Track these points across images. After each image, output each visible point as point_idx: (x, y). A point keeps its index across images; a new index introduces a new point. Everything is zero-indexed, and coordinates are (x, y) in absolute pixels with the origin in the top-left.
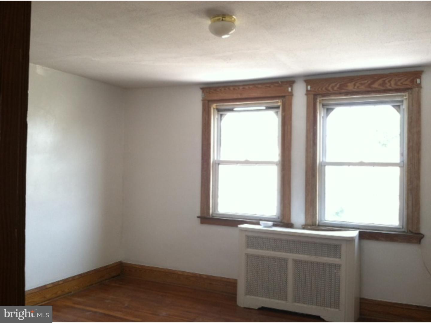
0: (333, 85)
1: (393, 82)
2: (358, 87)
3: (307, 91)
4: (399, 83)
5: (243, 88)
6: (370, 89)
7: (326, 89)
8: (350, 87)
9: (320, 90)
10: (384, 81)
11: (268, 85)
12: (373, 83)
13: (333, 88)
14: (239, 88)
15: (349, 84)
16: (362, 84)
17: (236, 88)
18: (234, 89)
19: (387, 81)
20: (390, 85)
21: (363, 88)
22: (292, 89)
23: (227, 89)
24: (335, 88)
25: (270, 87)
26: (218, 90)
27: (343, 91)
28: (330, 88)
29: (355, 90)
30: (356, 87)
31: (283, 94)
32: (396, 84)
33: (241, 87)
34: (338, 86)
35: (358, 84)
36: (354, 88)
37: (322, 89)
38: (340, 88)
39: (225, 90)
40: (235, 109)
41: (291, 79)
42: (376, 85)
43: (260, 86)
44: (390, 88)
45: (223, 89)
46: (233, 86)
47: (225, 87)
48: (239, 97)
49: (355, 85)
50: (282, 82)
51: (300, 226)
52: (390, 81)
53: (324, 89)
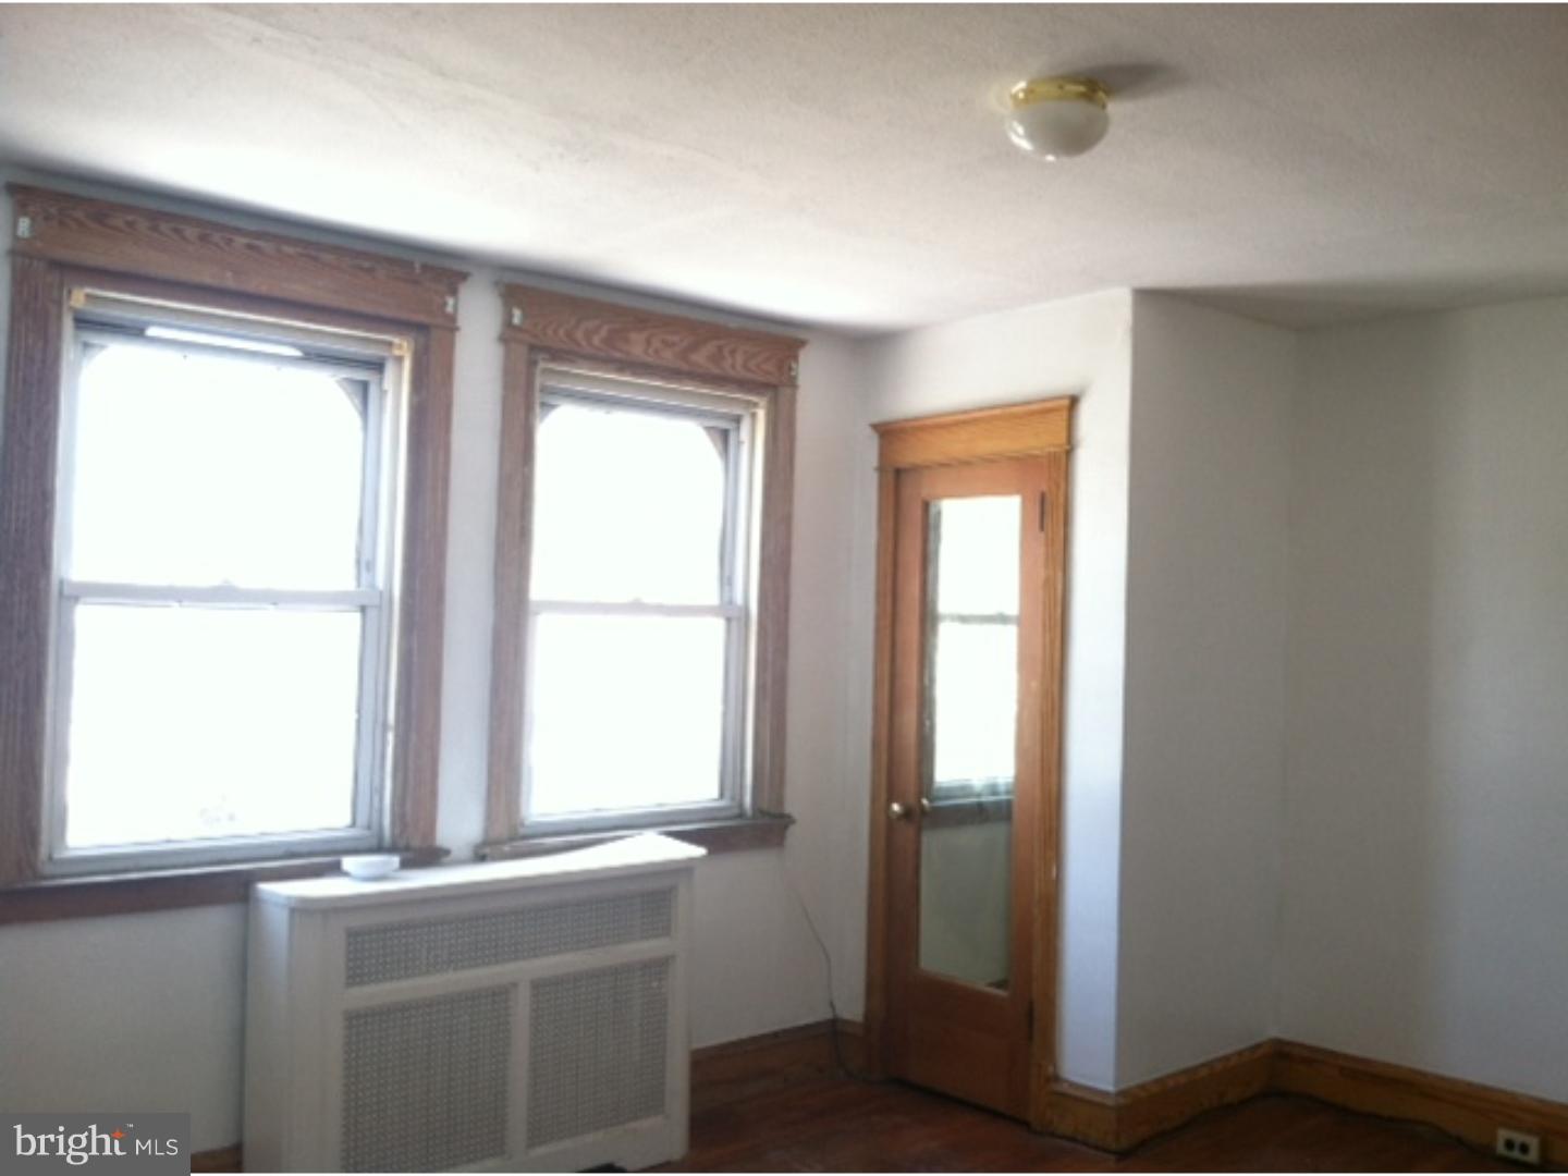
0: (590, 324)
1: (739, 359)
2: (656, 351)
3: (508, 323)
4: (752, 364)
5: (250, 247)
6: (685, 367)
7: (569, 335)
8: (637, 347)
9: (550, 332)
10: (720, 348)
11: (366, 264)
12: (694, 347)
13: (588, 335)
14: (229, 241)
15: (634, 336)
16: (666, 344)
17: (217, 237)
18: (203, 238)
19: (726, 352)
20: (733, 367)
21: (668, 357)
22: (456, 307)
23: (164, 227)
24: (596, 340)
25: (370, 271)
26: (118, 221)
27: (618, 355)
28: (579, 335)
29: (649, 360)
30: (651, 351)
31: (421, 318)
32: (745, 366)
33: (241, 241)
34: (604, 332)
35: (656, 343)
36: (646, 352)
37: (555, 331)
38: (609, 341)
39: (155, 229)
40: (152, 332)
41: (456, 266)
42: (700, 358)
43: (328, 257)
44: (732, 373)
45: (143, 225)
46: (198, 223)
47: (156, 217)
48: (229, 281)
49: (648, 342)
50: (425, 267)
51: (467, 852)
52: (733, 352)
53: (561, 332)
